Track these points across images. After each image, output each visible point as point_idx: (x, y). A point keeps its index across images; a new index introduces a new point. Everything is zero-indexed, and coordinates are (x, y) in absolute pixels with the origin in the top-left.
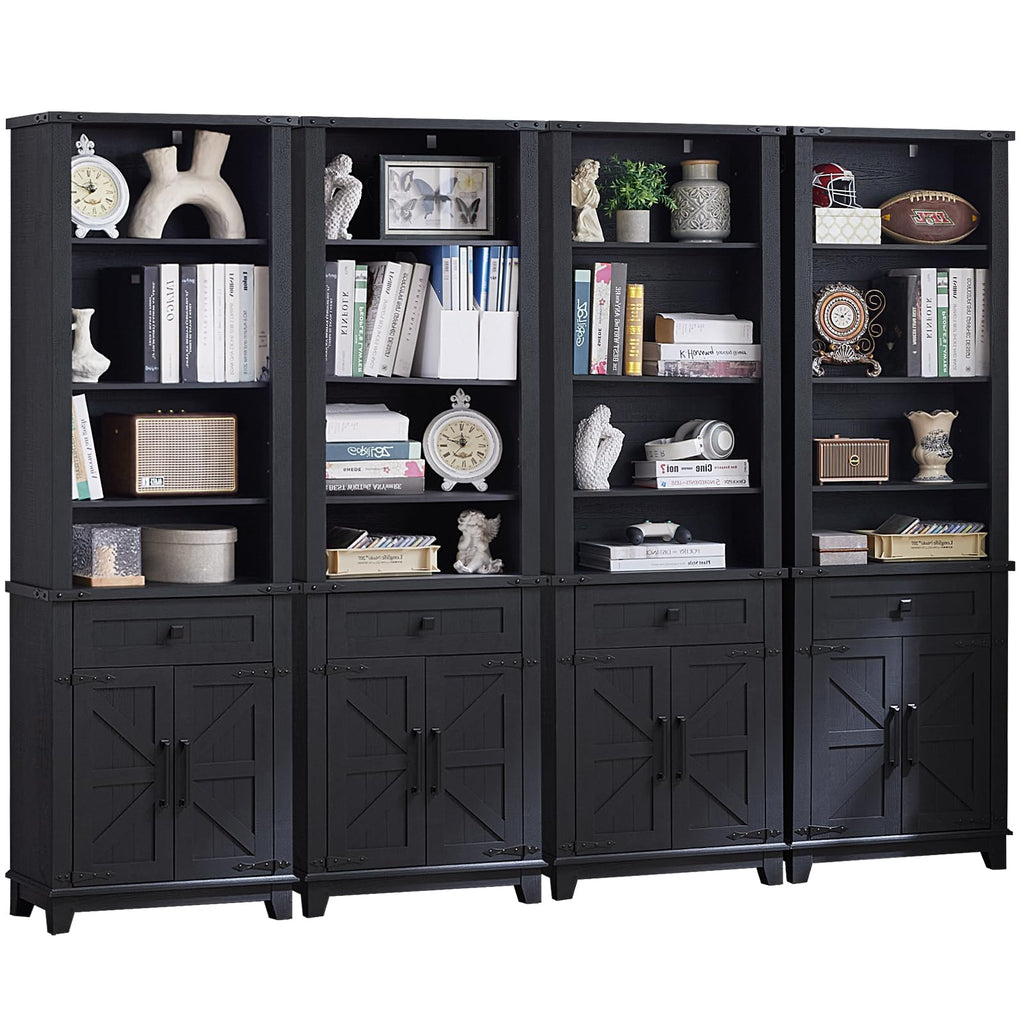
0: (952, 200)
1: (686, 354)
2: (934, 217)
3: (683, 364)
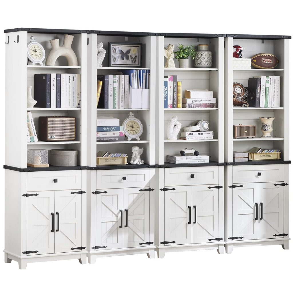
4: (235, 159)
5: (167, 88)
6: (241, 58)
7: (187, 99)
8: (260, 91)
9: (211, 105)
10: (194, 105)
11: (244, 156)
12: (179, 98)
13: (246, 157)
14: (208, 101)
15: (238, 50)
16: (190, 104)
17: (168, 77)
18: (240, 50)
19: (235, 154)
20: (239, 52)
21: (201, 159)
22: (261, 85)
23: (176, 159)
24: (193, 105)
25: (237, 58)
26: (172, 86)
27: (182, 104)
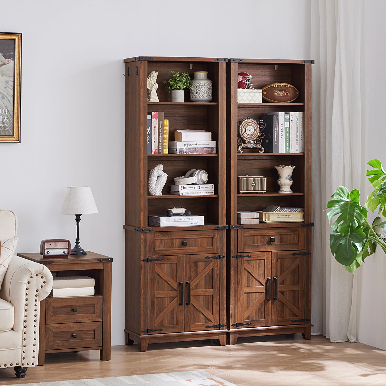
0: (289, 87)
1: (186, 145)
2: (283, 93)
3: (186, 149)
4: (241, 220)
5: (150, 127)
6: (248, 88)
7: (177, 142)
8: (278, 132)
9: (209, 151)
10: (187, 150)
11: (253, 217)
12: (165, 140)
13: (256, 217)
14: (205, 144)
15: (244, 79)
16: (182, 149)
17: (151, 114)
18: (247, 79)
19: (241, 214)
20: (246, 81)
21: (193, 220)
22: (278, 124)
23: (161, 221)
24: (185, 150)
25: (243, 89)
26: (157, 125)
27: (169, 148)
